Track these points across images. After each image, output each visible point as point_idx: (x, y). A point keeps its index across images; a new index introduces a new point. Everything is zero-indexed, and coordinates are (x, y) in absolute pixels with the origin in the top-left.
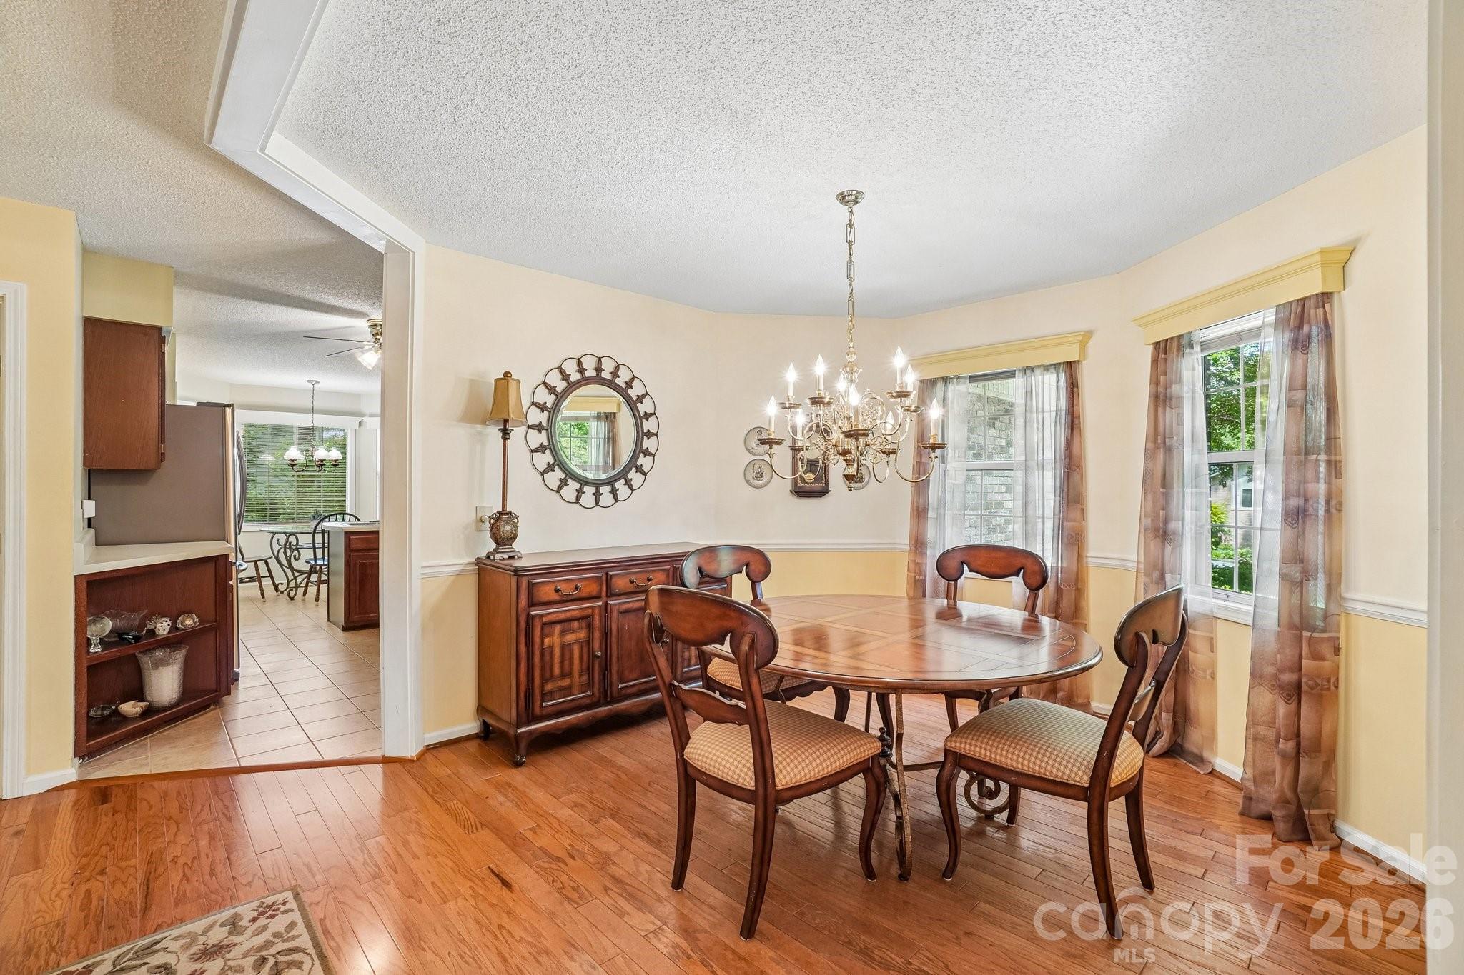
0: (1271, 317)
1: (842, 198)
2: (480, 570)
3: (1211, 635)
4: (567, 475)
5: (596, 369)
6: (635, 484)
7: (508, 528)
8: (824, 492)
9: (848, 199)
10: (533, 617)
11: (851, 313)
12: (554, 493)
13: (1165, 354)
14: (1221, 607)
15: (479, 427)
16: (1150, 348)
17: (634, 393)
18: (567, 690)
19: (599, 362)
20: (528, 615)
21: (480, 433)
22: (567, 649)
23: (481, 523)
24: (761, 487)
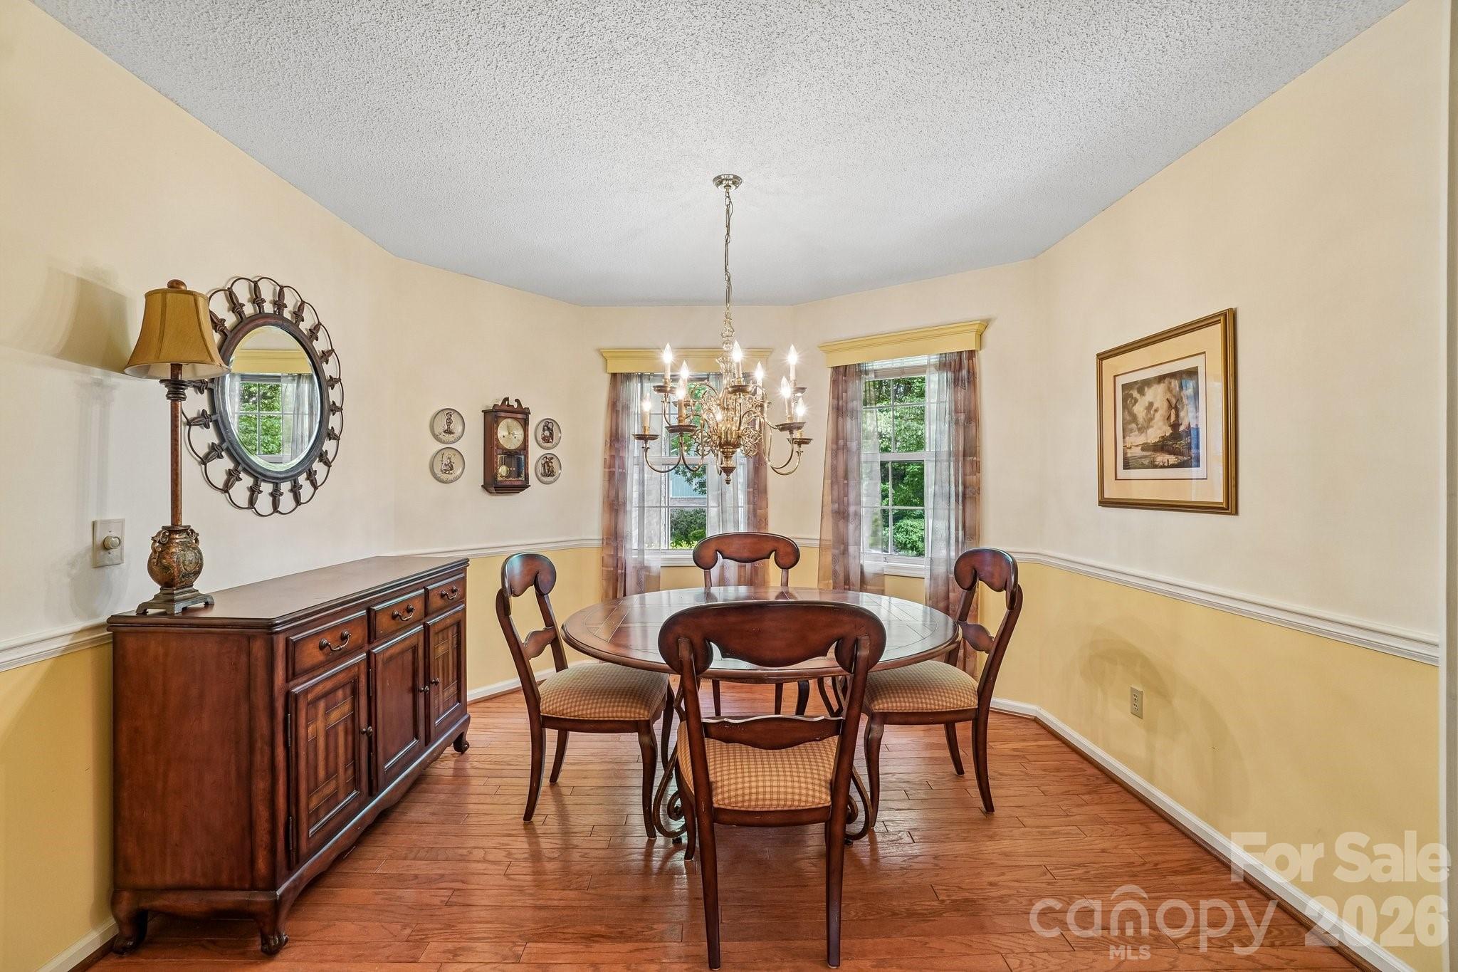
0: (934, 359)
1: (719, 181)
2: (114, 635)
3: (882, 588)
4: (237, 463)
5: (275, 303)
6: (319, 478)
7: (190, 556)
8: (524, 486)
9: (727, 182)
10: (296, 696)
11: (728, 300)
12: (219, 493)
13: (845, 376)
14: (888, 567)
15: (97, 373)
16: (830, 371)
17: (320, 346)
18: (333, 799)
19: (281, 294)
20: (288, 694)
21: (99, 384)
22: (332, 734)
23: (102, 553)
24: (452, 481)
